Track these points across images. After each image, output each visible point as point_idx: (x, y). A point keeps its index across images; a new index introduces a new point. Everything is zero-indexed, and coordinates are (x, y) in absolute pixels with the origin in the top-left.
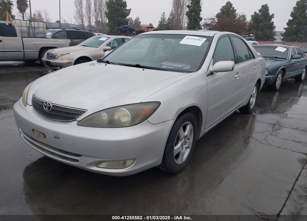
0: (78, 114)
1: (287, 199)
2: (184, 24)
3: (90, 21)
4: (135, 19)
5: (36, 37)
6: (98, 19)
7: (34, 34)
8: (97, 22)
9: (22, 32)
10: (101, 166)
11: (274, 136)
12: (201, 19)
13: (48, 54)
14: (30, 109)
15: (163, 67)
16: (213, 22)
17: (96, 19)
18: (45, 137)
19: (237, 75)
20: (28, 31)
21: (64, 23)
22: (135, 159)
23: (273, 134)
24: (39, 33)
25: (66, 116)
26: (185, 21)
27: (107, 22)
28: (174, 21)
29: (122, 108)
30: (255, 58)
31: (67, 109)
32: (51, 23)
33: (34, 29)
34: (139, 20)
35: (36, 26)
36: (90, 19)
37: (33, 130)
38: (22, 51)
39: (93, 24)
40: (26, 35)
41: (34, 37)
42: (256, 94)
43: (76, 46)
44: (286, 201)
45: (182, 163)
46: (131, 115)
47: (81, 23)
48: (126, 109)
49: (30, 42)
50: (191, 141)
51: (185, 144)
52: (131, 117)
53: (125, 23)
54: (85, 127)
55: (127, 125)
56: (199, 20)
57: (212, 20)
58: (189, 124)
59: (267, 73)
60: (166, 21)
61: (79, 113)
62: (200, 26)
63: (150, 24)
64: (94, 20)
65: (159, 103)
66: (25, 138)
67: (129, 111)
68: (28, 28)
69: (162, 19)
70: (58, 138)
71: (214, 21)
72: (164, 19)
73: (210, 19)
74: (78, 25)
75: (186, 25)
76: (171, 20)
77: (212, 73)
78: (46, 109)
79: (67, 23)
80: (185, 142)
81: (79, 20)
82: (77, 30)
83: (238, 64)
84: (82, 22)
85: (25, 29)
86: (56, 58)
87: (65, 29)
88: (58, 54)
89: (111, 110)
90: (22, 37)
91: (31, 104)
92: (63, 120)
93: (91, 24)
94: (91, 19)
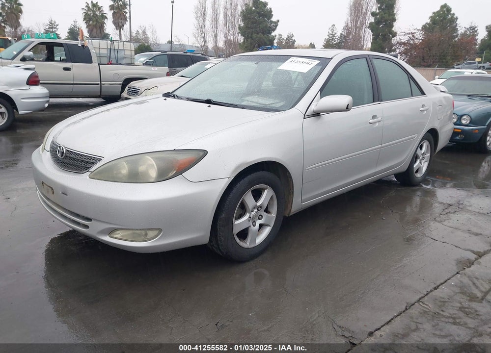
0: (93, 163)
1: (400, 314)
2: (365, 42)
3: (217, 41)
4: (287, 37)
5: (120, 64)
6: (229, 38)
7: (117, 60)
8: (227, 42)
9: (99, 56)
10: (115, 236)
11: (438, 222)
12: (394, 35)
13: (129, 88)
14: (47, 156)
15: (244, 103)
16: (412, 40)
17: (225, 37)
18: (53, 193)
19: (372, 119)
20: (109, 55)
21: (177, 43)
22: (160, 230)
23: (437, 219)
24: (124, 58)
25: (80, 165)
26: (368, 37)
27: (242, 41)
28: (350, 39)
29: (148, 155)
30: (425, 94)
31: (81, 155)
32: (159, 45)
33: (118, 52)
34: (293, 38)
35: (121, 48)
36: (216, 37)
37: (43, 183)
38: (98, 84)
39: (221, 44)
40: (105, 60)
41: (117, 64)
42: (429, 155)
43: (172, 76)
44: (396, 317)
45: (253, 246)
46: (157, 167)
47: (203, 44)
48: (152, 158)
49: (109, 71)
50: (274, 215)
51: (259, 219)
52: (158, 169)
53: (268, 43)
54: (97, 180)
55: (153, 180)
56: (391, 36)
57: (410, 35)
58: (266, 189)
59: (455, 120)
60: (336, 38)
61: (94, 161)
62: (392, 45)
63: (311, 43)
64: (224, 39)
65: (205, 153)
66: (41, 197)
67: (154, 161)
68: (109, 50)
69: (330, 36)
70: (66, 195)
71: (413, 36)
72: (334, 36)
73: (407, 34)
74: (198, 47)
75: (370, 45)
76: (344, 36)
77: (317, 114)
78: (59, 155)
79: (183, 45)
80: (260, 215)
81: (201, 40)
82: (184, 53)
83: (379, 102)
84: (205, 42)
85: (104, 52)
86: (139, 93)
87: (166, 52)
88: (141, 87)
89: (134, 159)
90: (99, 64)
91: (49, 150)
92: (76, 170)
93: (218, 44)
94: (218, 38)
